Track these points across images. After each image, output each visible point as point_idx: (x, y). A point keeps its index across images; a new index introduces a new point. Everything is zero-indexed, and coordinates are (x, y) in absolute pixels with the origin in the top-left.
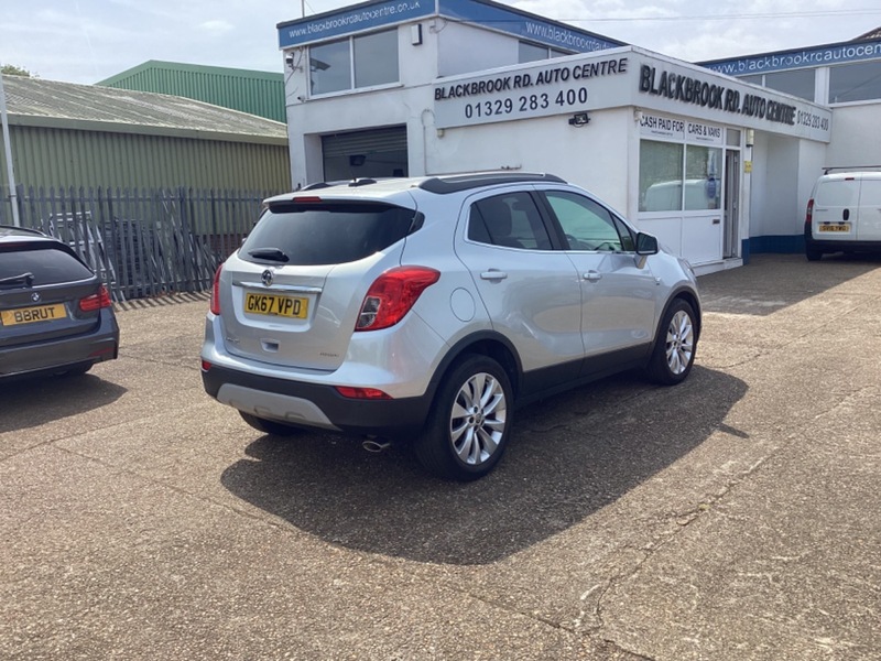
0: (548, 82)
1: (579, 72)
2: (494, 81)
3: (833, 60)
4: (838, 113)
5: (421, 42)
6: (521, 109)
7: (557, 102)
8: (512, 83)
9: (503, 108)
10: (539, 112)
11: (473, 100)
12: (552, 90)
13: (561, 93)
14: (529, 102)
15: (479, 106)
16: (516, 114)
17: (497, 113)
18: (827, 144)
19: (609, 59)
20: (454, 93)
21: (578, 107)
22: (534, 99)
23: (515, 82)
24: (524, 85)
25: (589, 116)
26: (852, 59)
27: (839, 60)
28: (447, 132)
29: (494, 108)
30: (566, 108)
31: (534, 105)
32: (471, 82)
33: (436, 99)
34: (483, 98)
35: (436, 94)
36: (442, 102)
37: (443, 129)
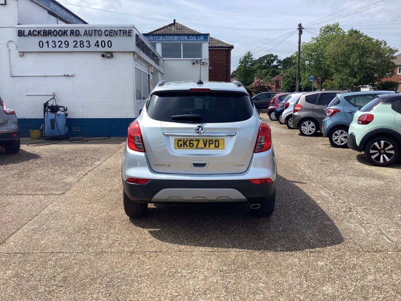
0: (91, 35)
1: (107, 33)
2: (58, 31)
3: (162, 40)
4: (166, 62)
5: (5, 4)
6: (75, 47)
7: (95, 45)
8: (68, 33)
9: (63, 45)
10: (85, 49)
11: (44, 39)
12: (93, 40)
13: (98, 42)
14: (79, 44)
15: (48, 42)
16: (71, 48)
17: (59, 47)
18: (162, 74)
19: (123, 29)
20: (31, 33)
21: (107, 49)
22: (82, 43)
23: (71, 33)
24: (76, 35)
25: (113, 54)
26: (170, 41)
27: (165, 41)
28: (25, 54)
29: (58, 44)
30: (100, 49)
31: (82, 45)
32: (43, 29)
33: (19, 35)
34: (50, 39)
35: (19, 33)
36: (23, 38)
37: (23, 52)
